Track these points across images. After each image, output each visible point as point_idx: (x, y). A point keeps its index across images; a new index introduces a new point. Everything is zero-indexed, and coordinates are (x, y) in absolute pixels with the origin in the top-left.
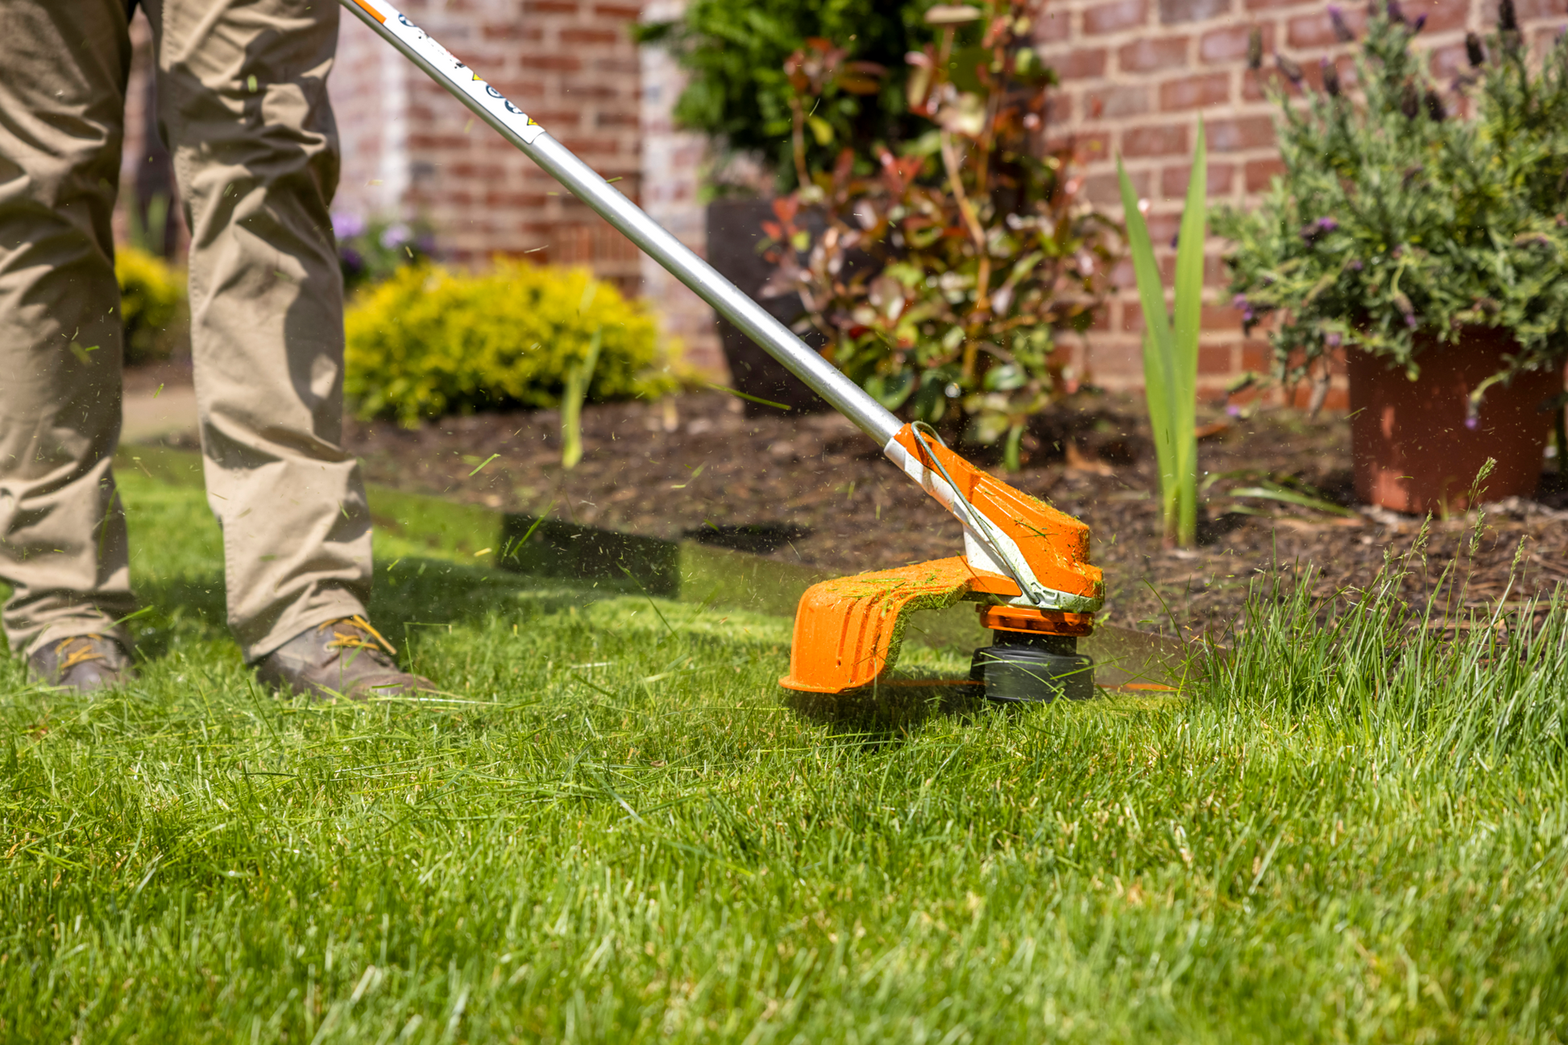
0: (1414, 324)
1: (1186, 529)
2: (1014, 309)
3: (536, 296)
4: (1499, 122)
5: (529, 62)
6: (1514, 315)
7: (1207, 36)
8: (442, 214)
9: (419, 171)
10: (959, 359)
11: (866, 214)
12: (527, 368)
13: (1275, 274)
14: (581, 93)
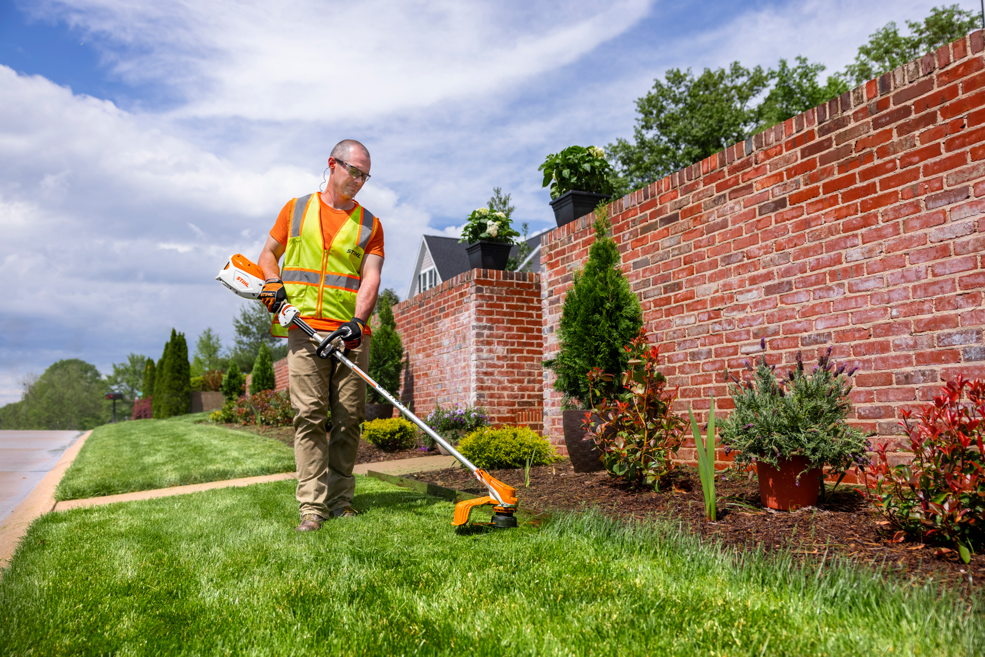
0: (779, 455)
1: (713, 516)
2: (655, 445)
3: (515, 435)
4: (799, 396)
5: (509, 366)
6: (808, 453)
7: (704, 364)
8: (486, 408)
9: (480, 396)
10: (640, 460)
11: (610, 416)
12: (513, 456)
13: (736, 439)
14: (523, 374)
